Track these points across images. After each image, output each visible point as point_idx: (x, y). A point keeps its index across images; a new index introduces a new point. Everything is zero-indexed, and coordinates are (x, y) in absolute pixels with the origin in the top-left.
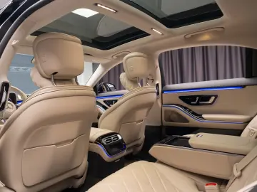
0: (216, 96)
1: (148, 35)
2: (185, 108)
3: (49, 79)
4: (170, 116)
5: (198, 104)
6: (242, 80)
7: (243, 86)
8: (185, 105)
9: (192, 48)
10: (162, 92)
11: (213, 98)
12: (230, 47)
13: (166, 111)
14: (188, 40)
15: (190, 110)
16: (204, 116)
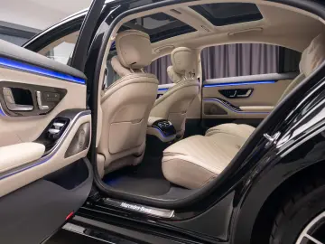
0: (252, 90)
1: (195, 30)
2: (225, 101)
3: (129, 69)
4: (210, 109)
5: (236, 97)
6: (275, 75)
7: (276, 81)
8: (225, 98)
9: (225, 46)
10: (203, 86)
11: (249, 92)
12: (265, 45)
13: (205, 104)
14: (231, 37)
15: (229, 103)
16: (241, 108)
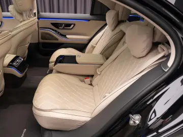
0: (74, 25)
2: (56, 31)
4: (45, 36)
5: (63, 29)
10: (38, 19)
11: (72, 26)
13: (42, 33)
15: (59, 33)
16: (68, 36)
